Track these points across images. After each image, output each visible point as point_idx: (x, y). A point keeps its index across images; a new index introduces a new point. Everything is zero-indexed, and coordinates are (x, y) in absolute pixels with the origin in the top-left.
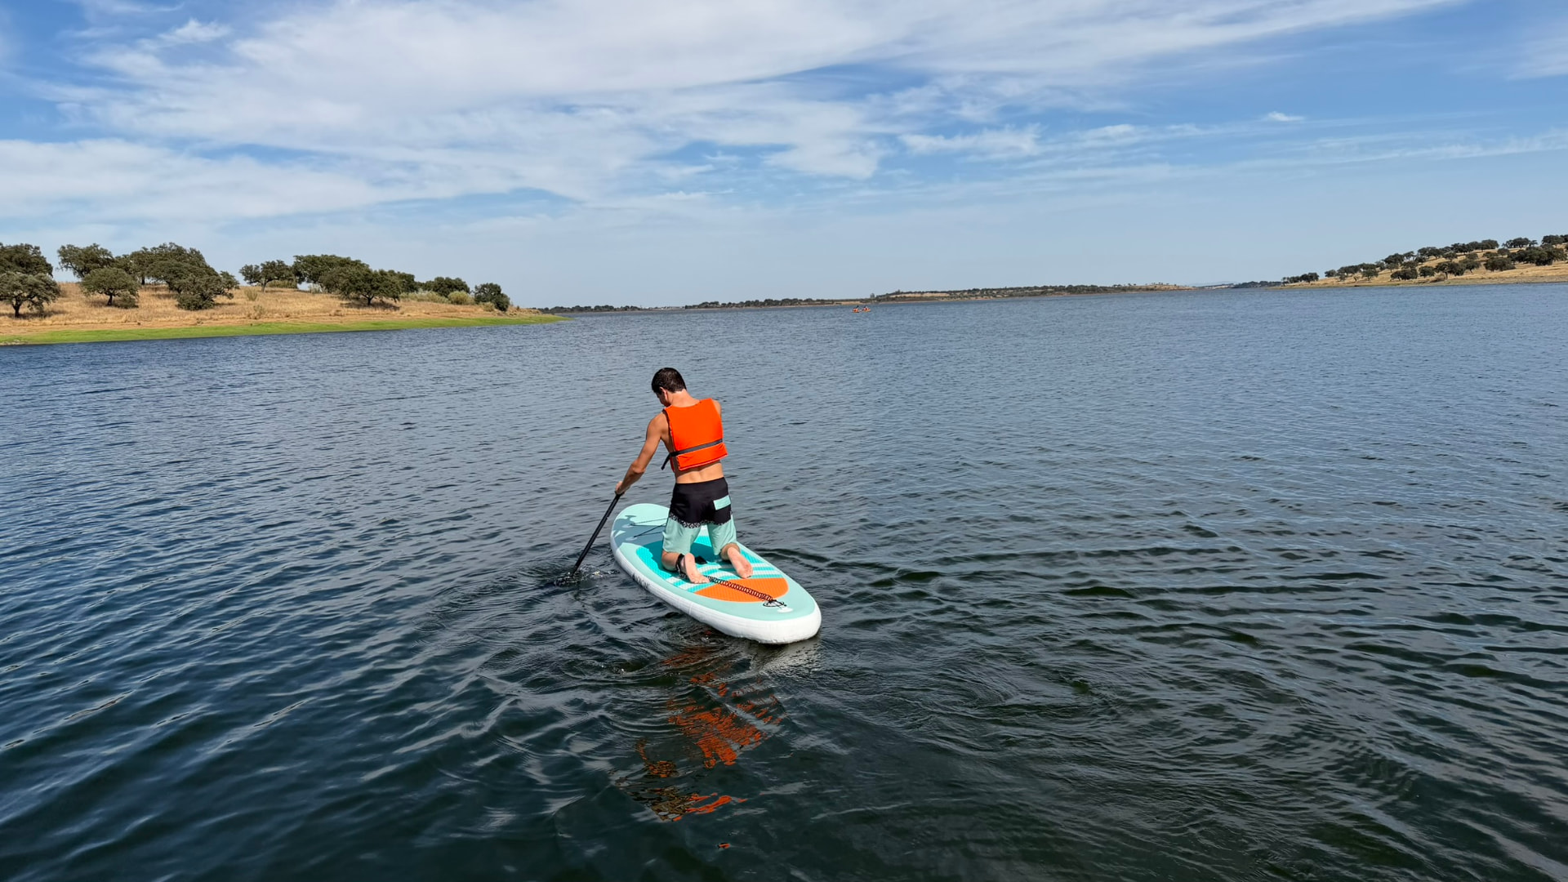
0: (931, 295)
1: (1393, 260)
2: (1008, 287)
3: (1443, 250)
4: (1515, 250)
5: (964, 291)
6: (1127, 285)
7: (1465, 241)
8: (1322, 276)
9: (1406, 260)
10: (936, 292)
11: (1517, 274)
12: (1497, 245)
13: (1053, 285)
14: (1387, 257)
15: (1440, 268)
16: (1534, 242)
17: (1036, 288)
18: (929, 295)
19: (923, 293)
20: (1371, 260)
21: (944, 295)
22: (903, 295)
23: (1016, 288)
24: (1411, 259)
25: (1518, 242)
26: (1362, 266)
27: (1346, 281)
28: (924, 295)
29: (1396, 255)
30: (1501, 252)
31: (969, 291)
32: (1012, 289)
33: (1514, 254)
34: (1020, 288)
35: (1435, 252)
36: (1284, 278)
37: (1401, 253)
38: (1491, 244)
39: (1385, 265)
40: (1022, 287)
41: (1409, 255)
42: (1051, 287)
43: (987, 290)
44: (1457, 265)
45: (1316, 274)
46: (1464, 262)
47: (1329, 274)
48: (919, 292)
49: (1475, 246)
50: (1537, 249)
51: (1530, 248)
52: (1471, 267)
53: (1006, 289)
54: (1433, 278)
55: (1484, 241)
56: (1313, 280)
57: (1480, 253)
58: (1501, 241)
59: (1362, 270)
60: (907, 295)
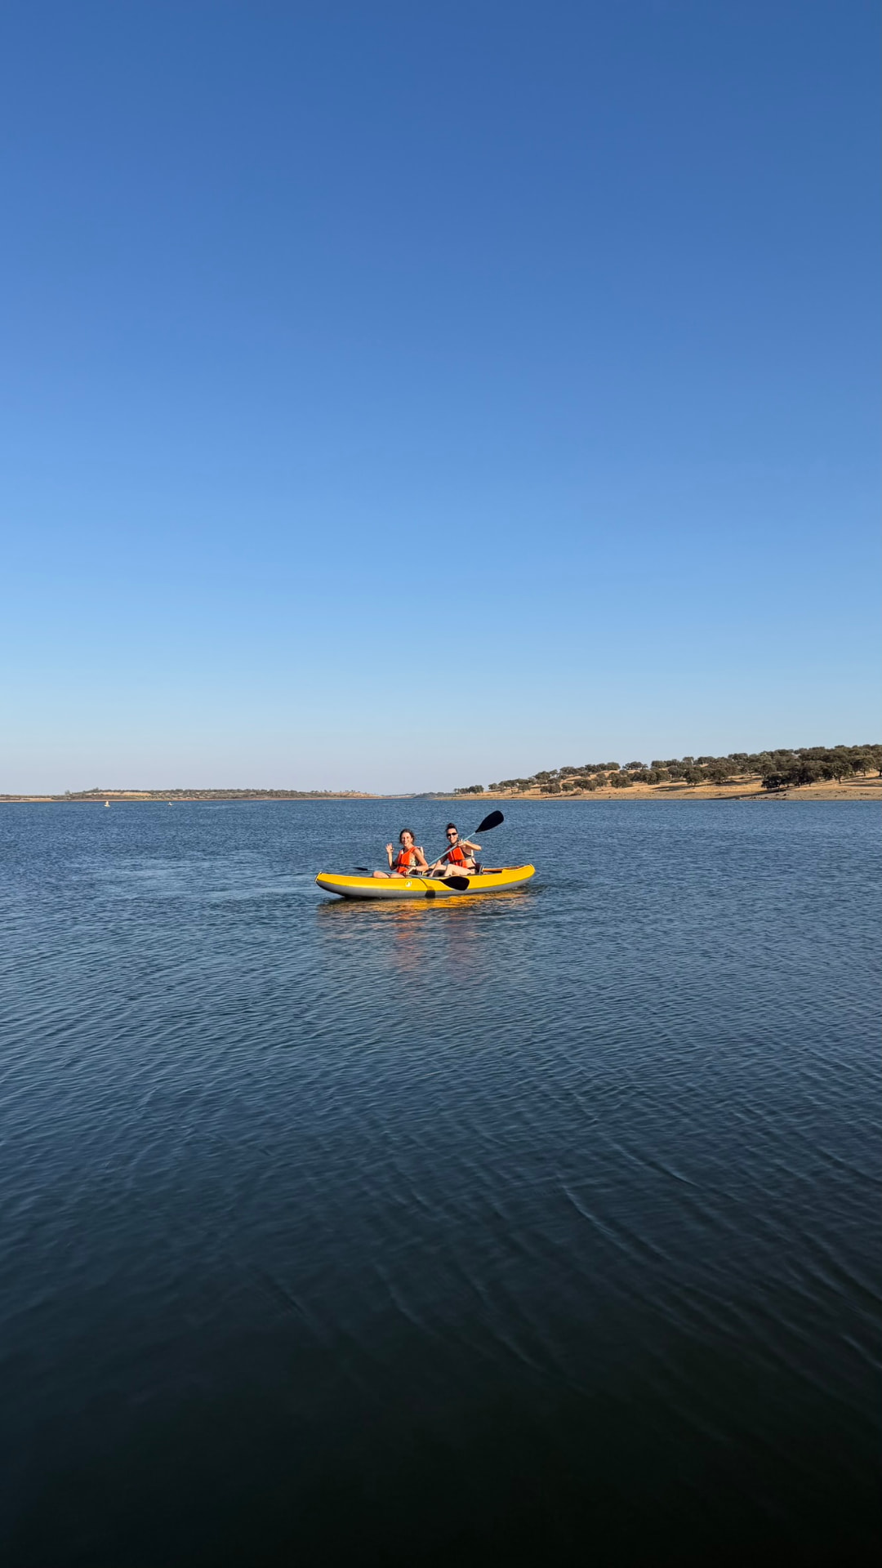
0: (132, 794)
1: (542, 776)
2: (212, 789)
3: (579, 769)
4: (632, 772)
5: (167, 791)
6: (323, 792)
7: (595, 762)
8: (486, 788)
9: (552, 777)
10: (137, 791)
11: (635, 791)
12: (619, 767)
13: (255, 789)
14: (537, 773)
15: (578, 784)
16: (645, 766)
17: (239, 791)
18: (128, 794)
19: (124, 791)
20: (525, 777)
21: (145, 794)
22: (100, 794)
23: (219, 791)
24: (555, 776)
25: (634, 765)
26: (518, 781)
27: (505, 794)
28: (125, 794)
29: (543, 773)
30: (622, 772)
31: (172, 791)
32: (215, 791)
33: (631, 774)
34: (223, 790)
35: (573, 771)
36: (456, 790)
37: (547, 771)
38: (614, 766)
39: (536, 780)
40: (226, 789)
41: (554, 773)
42: (254, 791)
43: (190, 791)
44: (590, 781)
45: (481, 786)
46: (595, 780)
47: (491, 787)
48: (118, 791)
49: (603, 767)
50: (648, 771)
51: (642, 770)
52: (601, 784)
53: (210, 791)
54: (572, 793)
55: (609, 764)
56: (478, 791)
57: (607, 774)
58: (622, 764)
59: (518, 784)
60: (105, 794)
